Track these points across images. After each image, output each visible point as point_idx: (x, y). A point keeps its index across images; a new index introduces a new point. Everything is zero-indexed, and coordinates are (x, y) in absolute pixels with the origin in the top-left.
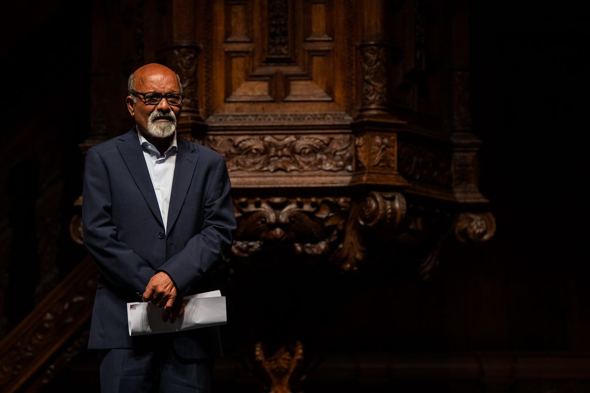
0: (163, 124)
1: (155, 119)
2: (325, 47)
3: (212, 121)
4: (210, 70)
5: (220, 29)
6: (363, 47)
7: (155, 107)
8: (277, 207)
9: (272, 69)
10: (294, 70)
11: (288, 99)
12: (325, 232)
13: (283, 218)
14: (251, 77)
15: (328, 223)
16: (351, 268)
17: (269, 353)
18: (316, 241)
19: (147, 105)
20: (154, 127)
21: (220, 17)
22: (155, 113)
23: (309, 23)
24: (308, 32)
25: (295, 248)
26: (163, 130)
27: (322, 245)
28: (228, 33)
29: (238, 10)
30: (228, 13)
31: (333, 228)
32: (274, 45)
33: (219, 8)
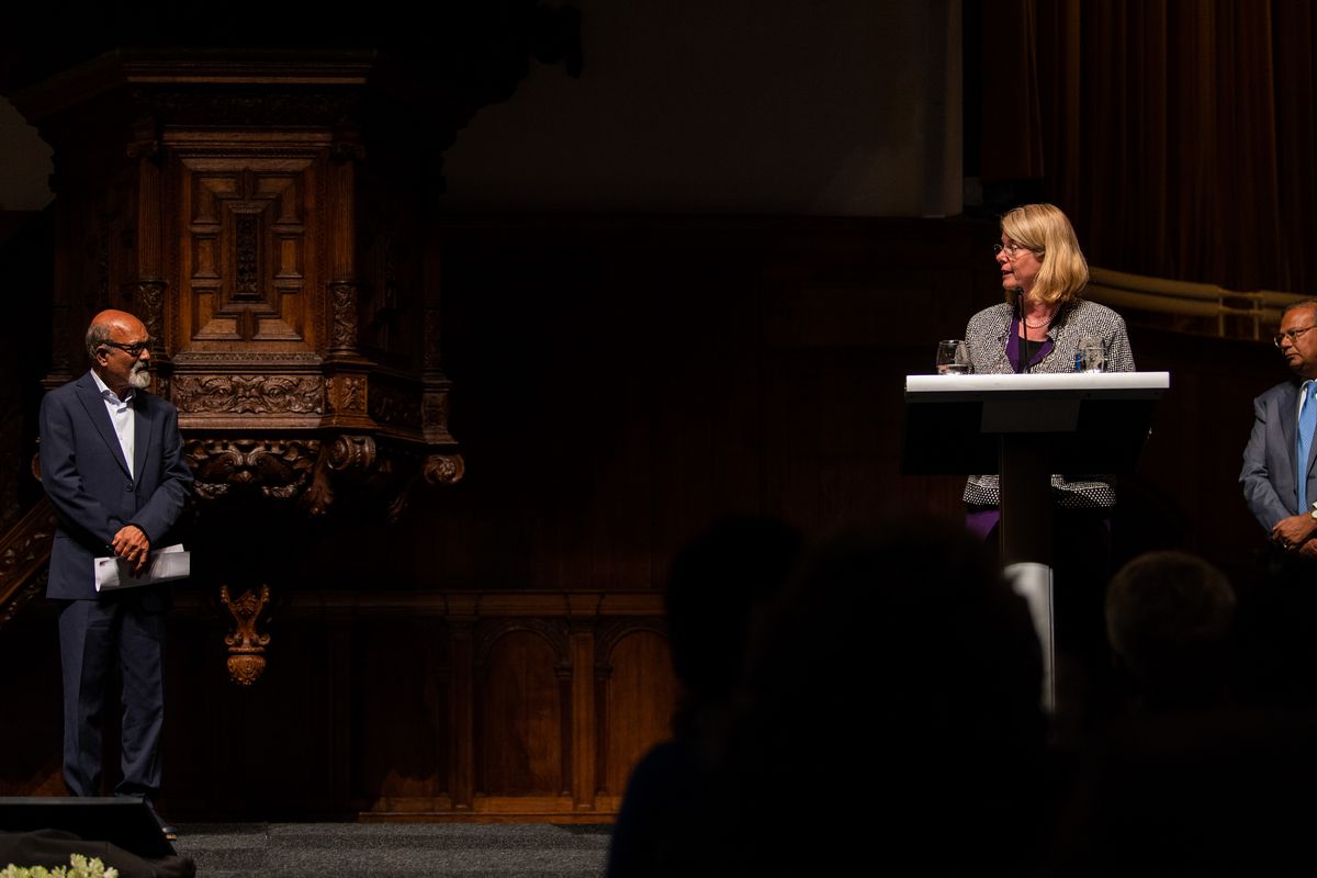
2: (295, 284)
3: (179, 360)
4: (176, 306)
5: (188, 264)
6: (333, 286)
8: (245, 450)
9: (240, 307)
10: (263, 307)
11: (256, 337)
12: (294, 476)
13: (251, 461)
14: (218, 315)
15: (297, 467)
16: (319, 512)
17: (234, 596)
18: (285, 484)
21: (188, 253)
23: (279, 259)
24: (278, 269)
25: (262, 490)
27: (290, 489)
28: (195, 269)
29: (206, 245)
30: (195, 248)
31: (302, 470)
32: (243, 282)
33: (186, 243)
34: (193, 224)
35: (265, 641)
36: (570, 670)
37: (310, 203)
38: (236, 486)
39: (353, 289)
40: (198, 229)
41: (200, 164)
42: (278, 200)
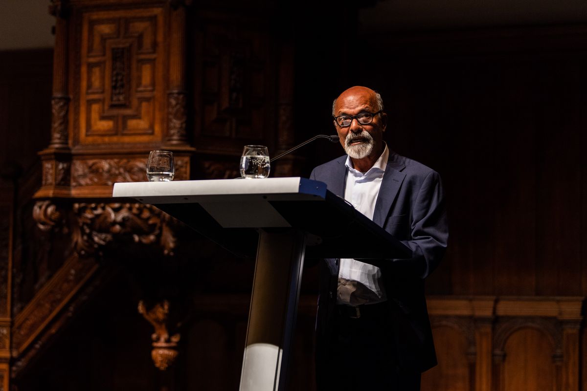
0: (357, 146)
1: (351, 142)
2: (147, 95)
4: (77, 113)
5: (84, 84)
6: (170, 94)
7: (349, 129)
8: (116, 211)
9: (115, 112)
10: (128, 112)
11: (125, 132)
12: (152, 229)
13: (119, 218)
14: (103, 118)
15: (151, 222)
16: (168, 254)
18: (148, 234)
19: (342, 128)
20: (350, 150)
21: (84, 76)
22: (349, 135)
23: (140, 78)
24: (139, 84)
25: (133, 239)
26: (358, 152)
27: (152, 237)
28: (89, 86)
29: (97, 71)
30: (89, 73)
31: (154, 225)
32: (116, 94)
33: (84, 69)
34: (89, 57)
35: (175, 339)
36: (475, 354)
37: (160, 38)
38: (116, 235)
39: (181, 96)
40: (92, 60)
41: (95, 16)
42: (140, 37)
